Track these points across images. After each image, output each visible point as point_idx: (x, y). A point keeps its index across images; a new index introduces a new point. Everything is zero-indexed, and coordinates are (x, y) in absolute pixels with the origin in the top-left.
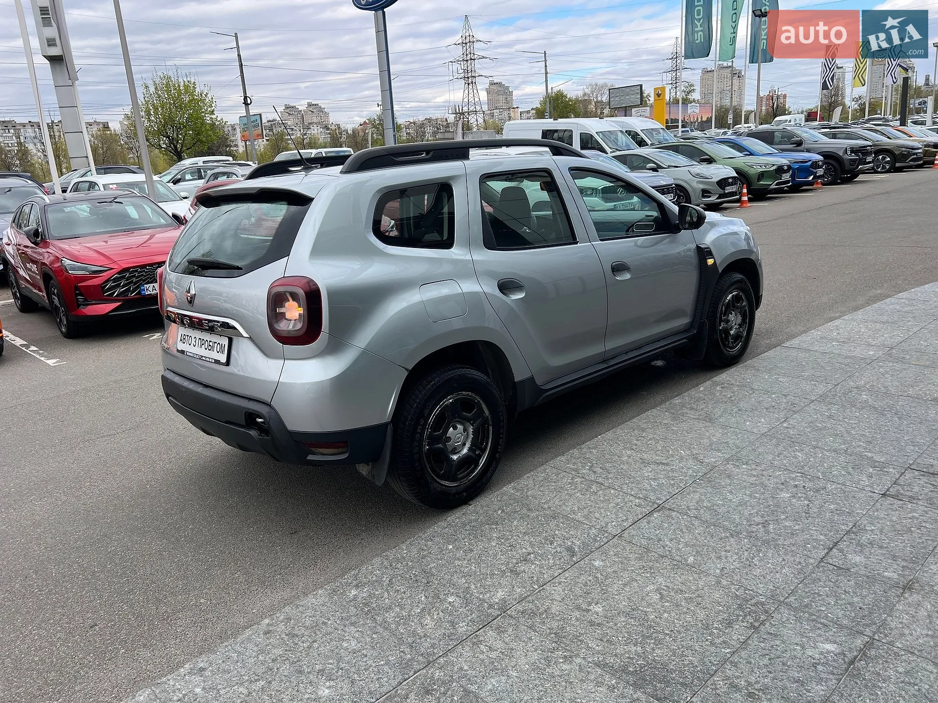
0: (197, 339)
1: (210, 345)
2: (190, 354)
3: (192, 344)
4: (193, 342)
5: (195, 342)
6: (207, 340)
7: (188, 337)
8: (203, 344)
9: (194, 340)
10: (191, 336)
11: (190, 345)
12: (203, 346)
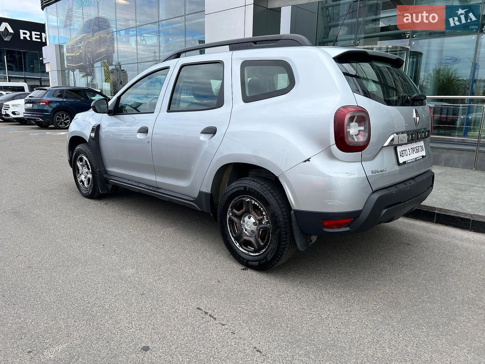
0: (410, 149)
1: (417, 150)
2: (410, 161)
3: (408, 155)
4: (409, 153)
5: (409, 152)
6: (415, 147)
7: (405, 151)
8: (414, 151)
9: (408, 151)
10: (406, 150)
11: (407, 155)
12: (414, 152)
